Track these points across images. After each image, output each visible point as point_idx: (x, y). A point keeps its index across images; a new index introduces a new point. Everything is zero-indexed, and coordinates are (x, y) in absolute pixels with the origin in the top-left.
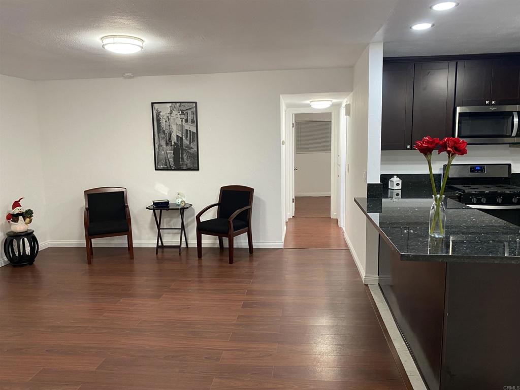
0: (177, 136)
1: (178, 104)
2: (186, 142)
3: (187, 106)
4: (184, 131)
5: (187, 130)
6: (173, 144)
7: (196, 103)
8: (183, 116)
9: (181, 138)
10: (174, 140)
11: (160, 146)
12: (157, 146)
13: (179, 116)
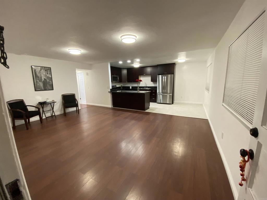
0: (44, 79)
1: (43, 68)
2: (48, 81)
3: (47, 69)
4: (47, 77)
5: (48, 77)
6: (42, 81)
7: (50, 68)
8: (46, 72)
9: (46, 79)
10: (43, 79)
11: (37, 82)
12: (35, 82)
13: (44, 72)
